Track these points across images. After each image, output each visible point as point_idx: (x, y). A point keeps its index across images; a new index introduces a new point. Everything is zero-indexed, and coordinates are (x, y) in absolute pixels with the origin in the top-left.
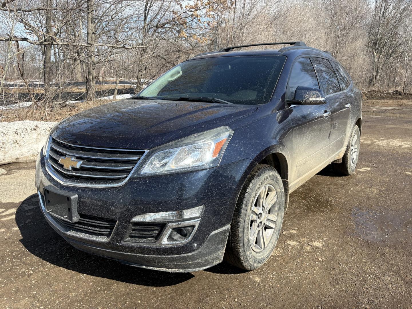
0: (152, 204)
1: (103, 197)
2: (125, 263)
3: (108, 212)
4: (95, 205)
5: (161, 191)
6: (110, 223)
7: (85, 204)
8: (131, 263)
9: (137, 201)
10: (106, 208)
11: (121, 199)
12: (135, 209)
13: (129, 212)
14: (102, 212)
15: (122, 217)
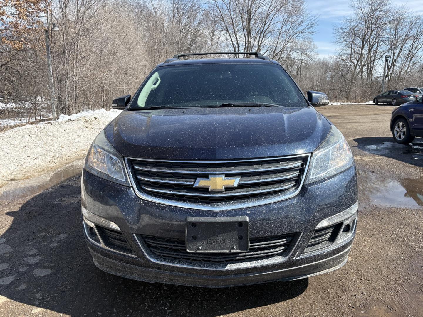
0: (334, 206)
1: (282, 211)
2: (287, 280)
3: (290, 226)
4: (274, 223)
5: (339, 191)
6: (288, 239)
7: (261, 225)
8: (293, 278)
9: (322, 206)
10: (288, 222)
11: (303, 208)
12: (321, 214)
13: (315, 219)
14: (283, 228)
15: (308, 227)
